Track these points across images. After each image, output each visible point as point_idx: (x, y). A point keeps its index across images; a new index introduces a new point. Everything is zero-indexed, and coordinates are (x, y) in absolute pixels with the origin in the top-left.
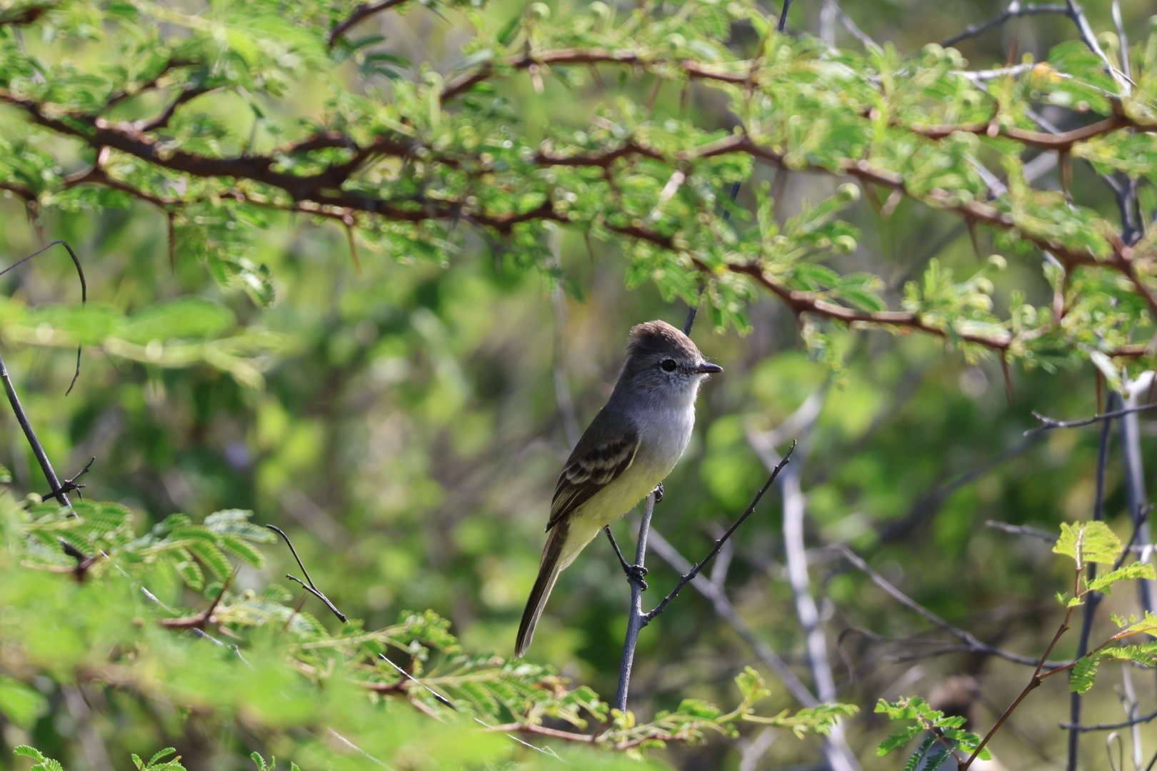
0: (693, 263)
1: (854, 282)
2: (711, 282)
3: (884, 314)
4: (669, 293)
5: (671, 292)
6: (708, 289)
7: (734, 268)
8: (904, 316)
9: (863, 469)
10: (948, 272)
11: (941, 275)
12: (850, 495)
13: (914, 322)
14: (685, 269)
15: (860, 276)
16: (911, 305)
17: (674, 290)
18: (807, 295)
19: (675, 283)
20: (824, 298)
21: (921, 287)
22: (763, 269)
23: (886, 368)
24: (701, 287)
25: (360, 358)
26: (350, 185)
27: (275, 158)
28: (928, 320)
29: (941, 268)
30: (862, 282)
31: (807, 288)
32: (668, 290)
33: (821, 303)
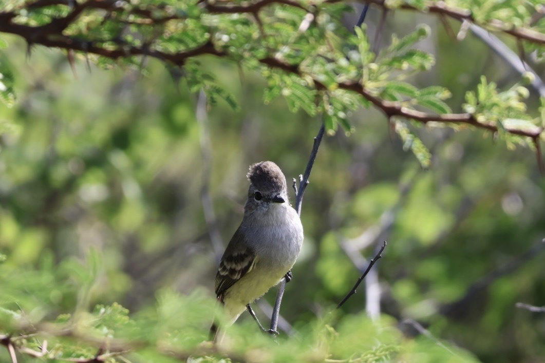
0: (314, 83)
1: (429, 93)
2: (325, 98)
3: (449, 115)
4: (294, 106)
5: (296, 106)
6: (323, 102)
7: (342, 86)
8: (466, 116)
9: (431, 268)
10: (493, 86)
11: (488, 88)
12: (423, 287)
13: (472, 120)
14: (307, 87)
15: (433, 89)
16: (470, 109)
17: (298, 104)
18: (396, 104)
19: (300, 98)
20: (406, 106)
21: (477, 95)
22: (364, 86)
23: (449, 195)
24: (317, 100)
25: (71, 184)
26: (70, 31)
27: (16, 12)
28: (481, 119)
29: (488, 82)
30: (436, 93)
31: (394, 99)
32: (293, 104)
33: (405, 110)
